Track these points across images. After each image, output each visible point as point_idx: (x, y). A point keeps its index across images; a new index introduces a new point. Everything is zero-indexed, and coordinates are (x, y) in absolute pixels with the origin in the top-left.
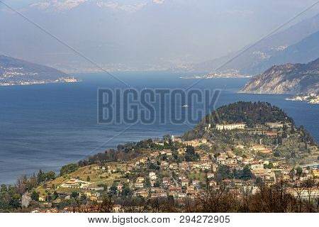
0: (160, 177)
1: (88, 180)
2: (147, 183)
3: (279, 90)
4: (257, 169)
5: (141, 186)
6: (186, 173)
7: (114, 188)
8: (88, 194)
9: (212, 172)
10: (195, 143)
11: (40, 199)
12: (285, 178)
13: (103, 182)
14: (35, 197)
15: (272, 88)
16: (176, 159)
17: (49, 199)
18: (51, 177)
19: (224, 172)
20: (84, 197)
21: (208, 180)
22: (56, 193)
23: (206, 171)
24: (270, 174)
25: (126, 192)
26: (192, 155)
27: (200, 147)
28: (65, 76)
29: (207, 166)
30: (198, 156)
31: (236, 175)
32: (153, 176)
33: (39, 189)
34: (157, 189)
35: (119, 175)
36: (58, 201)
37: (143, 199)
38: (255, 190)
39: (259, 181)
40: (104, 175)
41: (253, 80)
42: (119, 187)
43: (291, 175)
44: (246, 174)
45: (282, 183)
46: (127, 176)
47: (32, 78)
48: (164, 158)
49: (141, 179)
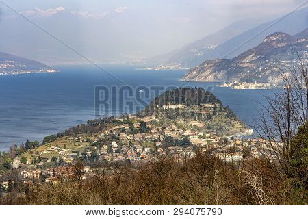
0: (120, 145)
1: (65, 147)
2: (110, 150)
3: (211, 79)
4: (194, 139)
5: (106, 152)
6: (140, 142)
7: (84, 154)
8: (65, 158)
9: (160, 141)
10: (147, 120)
11: (28, 162)
12: (215, 146)
13: (76, 149)
14: (23, 160)
15: (206, 77)
16: (132, 131)
17: (34, 162)
18: (36, 145)
19: (169, 141)
20: (62, 161)
21: (157, 148)
22: (39, 158)
23: (155, 141)
24: (204, 142)
25: (94, 156)
26: (144, 128)
27: (151, 123)
28: (47, 67)
29: (156, 137)
30: (149, 129)
31: (178, 143)
32: (114, 144)
33: (27, 154)
34: (118, 154)
35: (88, 144)
36: (41, 163)
37: (107, 162)
38: (193, 155)
39: (196, 148)
40: (76, 144)
41: (191, 71)
42: (89, 153)
43: (219, 143)
44: (186, 143)
45: (213, 149)
46: (95, 145)
47: (21, 69)
48: (123, 131)
49: (106, 147)
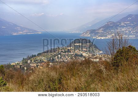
0: (61, 56)
1: (44, 57)
2: (58, 57)
3: (89, 36)
4: (84, 54)
5: (57, 58)
6: (67, 55)
7: (50, 59)
8: (44, 60)
9: (73, 55)
10: (69, 48)
11: (32, 61)
12: (91, 56)
13: (47, 57)
14: (31, 61)
15: (88, 35)
16: (65, 52)
17: (34, 61)
18: (35, 56)
19: (76, 55)
20: (43, 61)
21: (73, 57)
22: (36, 60)
23: (72, 55)
24: (87, 55)
25: (53, 60)
27: (71, 49)
28: (38, 32)
29: (72, 53)
30: (70, 51)
31: (79, 56)
32: (59, 56)
33: (32, 59)
34: (60, 59)
35: (51, 56)
36: (37, 62)
37: (57, 62)
38: (84, 59)
39: (85, 57)
40: (48, 56)
41: (83, 33)
42: (51, 59)
43: (92, 56)
44: (81, 56)
45: (90, 57)
46: (53, 56)
47: (31, 32)
48: (62, 52)
49: (57, 57)
